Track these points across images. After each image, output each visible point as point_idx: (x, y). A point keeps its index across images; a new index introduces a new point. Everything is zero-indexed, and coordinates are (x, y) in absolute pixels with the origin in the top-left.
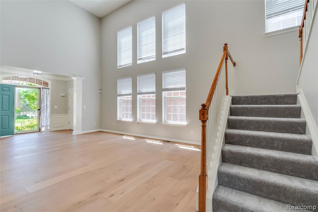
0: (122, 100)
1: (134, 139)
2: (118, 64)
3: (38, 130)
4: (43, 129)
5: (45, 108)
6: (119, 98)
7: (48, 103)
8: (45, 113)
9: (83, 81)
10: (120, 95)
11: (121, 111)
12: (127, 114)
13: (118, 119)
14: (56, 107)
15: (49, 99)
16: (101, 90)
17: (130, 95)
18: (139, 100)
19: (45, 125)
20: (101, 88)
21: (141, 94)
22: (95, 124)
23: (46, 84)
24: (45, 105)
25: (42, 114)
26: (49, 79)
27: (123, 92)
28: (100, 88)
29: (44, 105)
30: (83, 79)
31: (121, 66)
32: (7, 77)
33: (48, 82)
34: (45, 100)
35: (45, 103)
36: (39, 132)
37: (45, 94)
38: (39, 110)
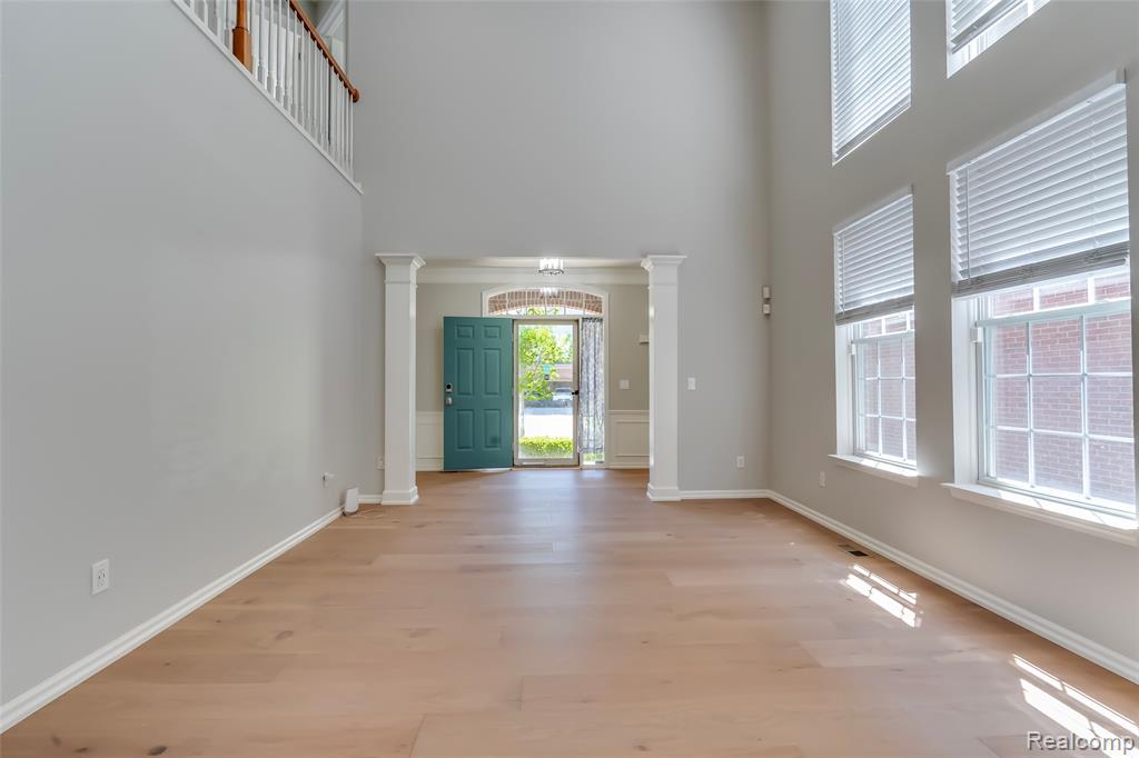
0: (864, 341)
1: (909, 618)
2: (834, 138)
3: (575, 462)
4: (589, 461)
5: (591, 388)
6: (844, 332)
7: (601, 371)
8: (591, 402)
9: (681, 269)
10: (849, 317)
11: (861, 408)
12: (892, 430)
13: (842, 454)
14: (624, 384)
15: (602, 355)
16: (767, 301)
17: (900, 304)
18: (973, 334)
19: (591, 445)
20: (770, 294)
21: (980, 283)
22: (740, 461)
23: (594, 304)
24: (591, 376)
25: (584, 407)
26: (602, 287)
27: (869, 297)
28: (766, 290)
29: (588, 377)
30: (679, 262)
31: (851, 144)
32: (499, 296)
33: (599, 296)
34: (592, 360)
35: (591, 371)
36: (575, 466)
37: (592, 340)
38: (577, 393)
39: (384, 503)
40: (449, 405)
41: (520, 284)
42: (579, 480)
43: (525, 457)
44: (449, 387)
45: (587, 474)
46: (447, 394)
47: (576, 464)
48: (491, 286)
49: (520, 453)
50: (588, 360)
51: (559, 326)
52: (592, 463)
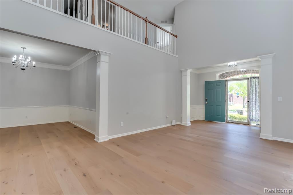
4: (253, 124)
7: (258, 95)
8: (254, 105)
15: (258, 89)
19: (254, 119)
25: (251, 106)
29: (253, 97)
32: (221, 74)
33: (258, 70)
34: (254, 91)
35: (254, 95)
36: (248, 125)
37: (254, 85)
38: (249, 101)
39: (182, 125)
40: (206, 104)
41: (228, 70)
42: (250, 129)
43: (230, 120)
44: (206, 99)
45: (253, 128)
46: (206, 101)
47: (248, 124)
48: (219, 72)
49: (228, 118)
50: (252, 91)
51: (242, 81)
52: (255, 124)
